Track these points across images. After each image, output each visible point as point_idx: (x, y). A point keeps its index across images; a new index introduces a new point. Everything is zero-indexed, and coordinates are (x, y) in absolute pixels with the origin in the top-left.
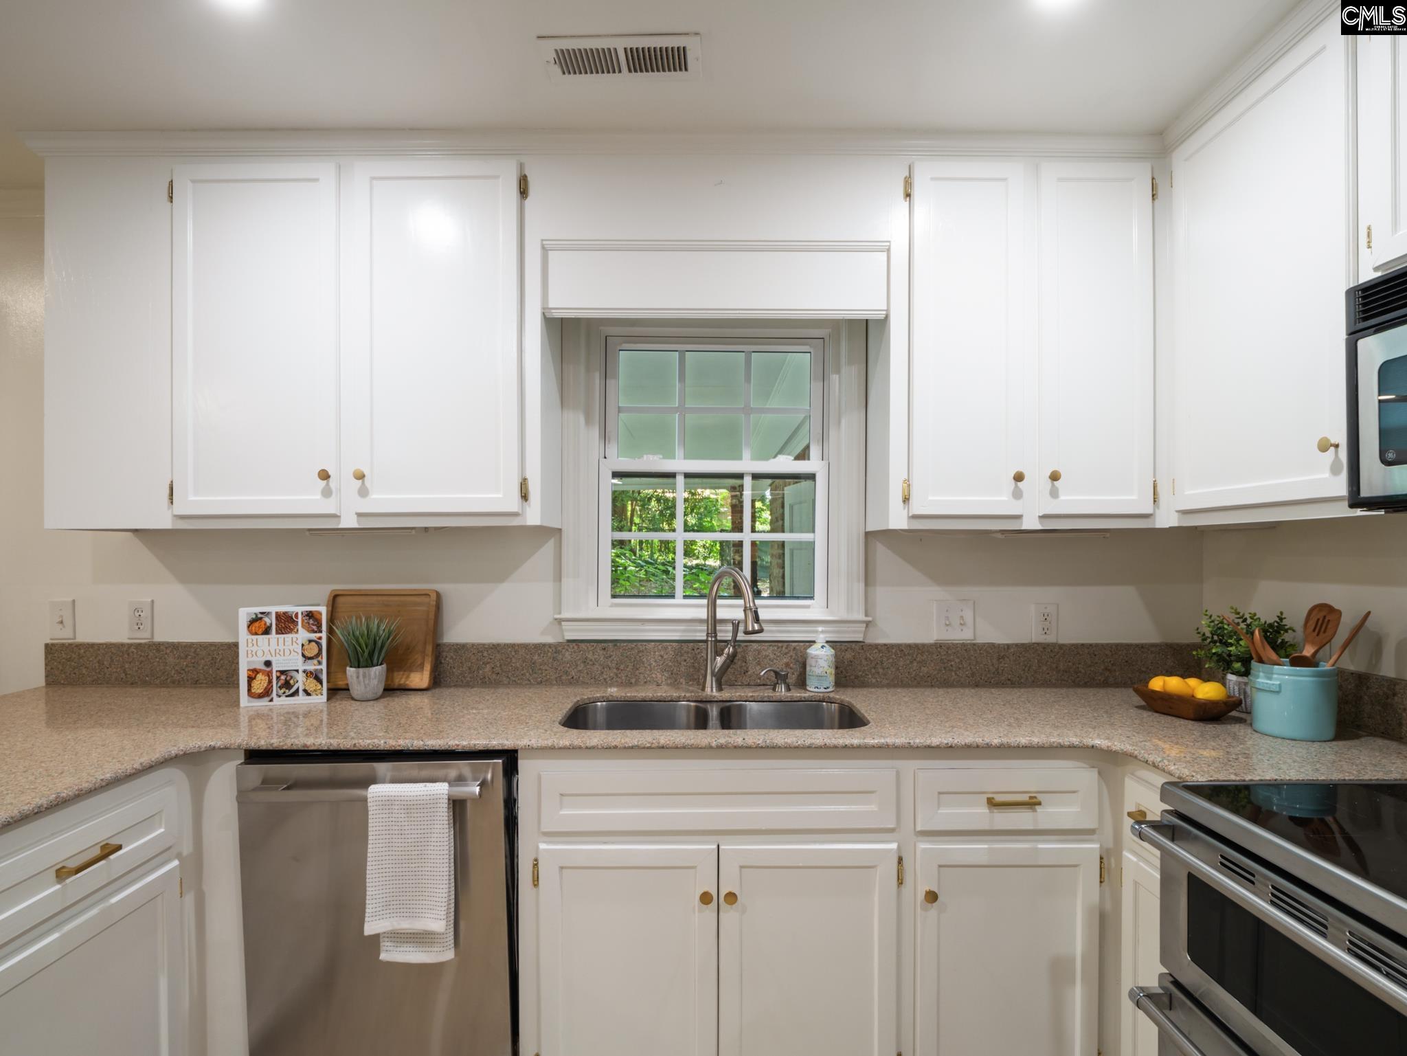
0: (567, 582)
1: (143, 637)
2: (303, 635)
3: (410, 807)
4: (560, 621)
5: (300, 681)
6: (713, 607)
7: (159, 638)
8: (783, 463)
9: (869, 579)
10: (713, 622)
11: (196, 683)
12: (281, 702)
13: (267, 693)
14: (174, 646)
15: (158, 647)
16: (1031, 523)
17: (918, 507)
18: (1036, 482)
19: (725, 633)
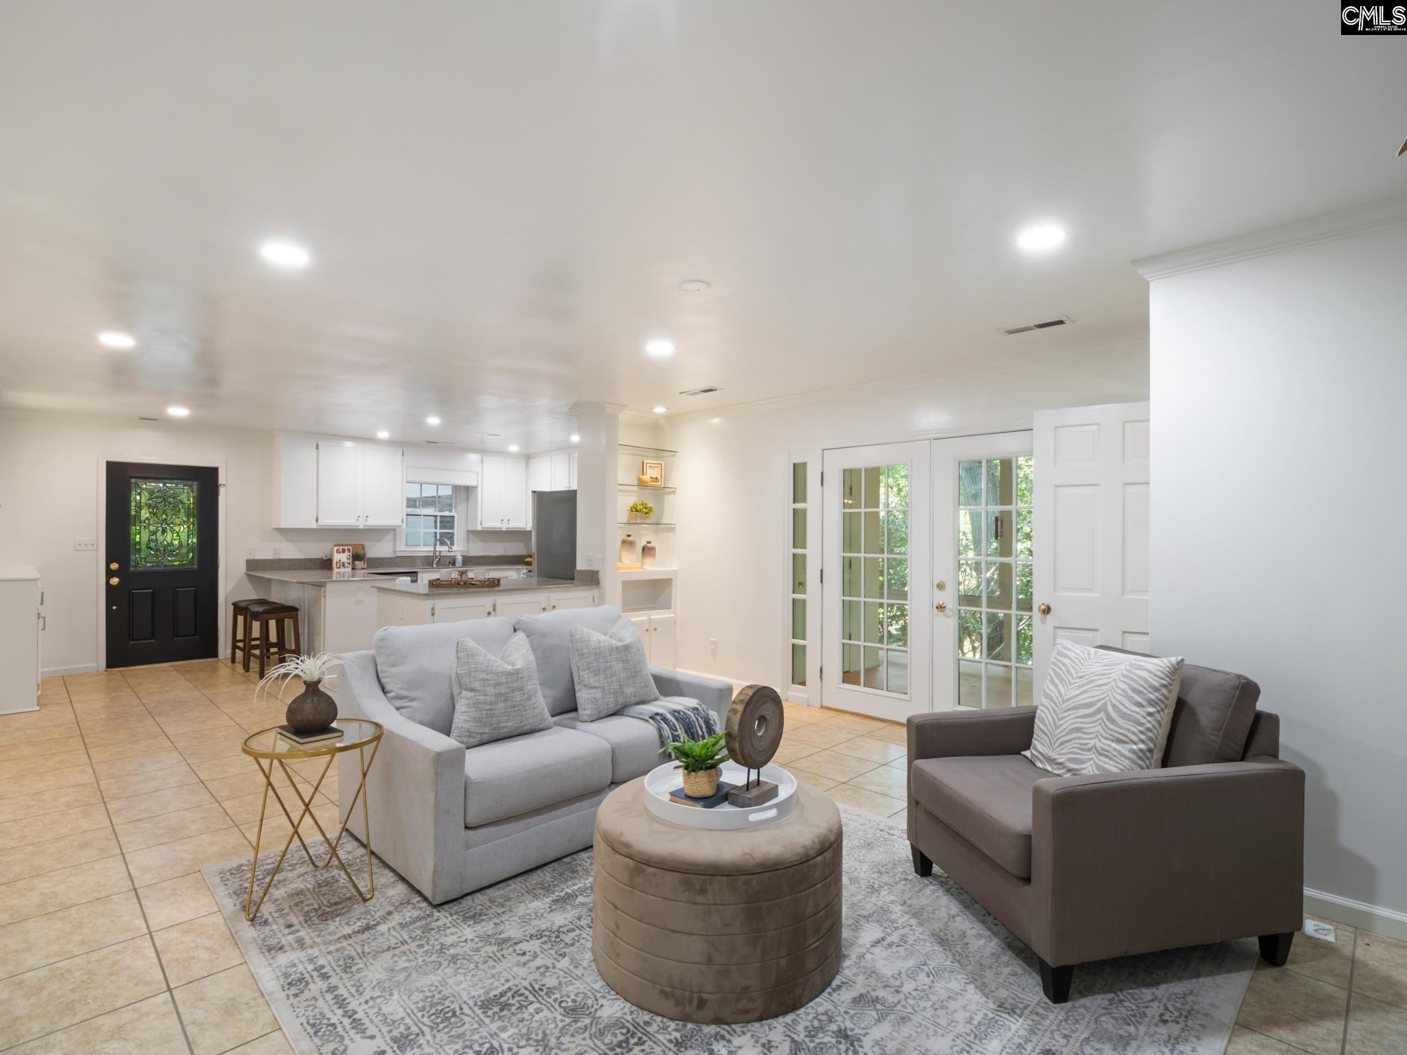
0: (397, 542)
1: (276, 557)
2: (347, 554)
3: (404, 581)
4: (395, 552)
5: (346, 565)
6: (435, 548)
7: (282, 557)
8: (446, 513)
9: (468, 542)
10: (435, 551)
11: (295, 569)
12: (342, 570)
13: (339, 568)
14: (288, 560)
15: (283, 560)
16: (504, 529)
17: (483, 526)
18: (505, 521)
19: (438, 554)
